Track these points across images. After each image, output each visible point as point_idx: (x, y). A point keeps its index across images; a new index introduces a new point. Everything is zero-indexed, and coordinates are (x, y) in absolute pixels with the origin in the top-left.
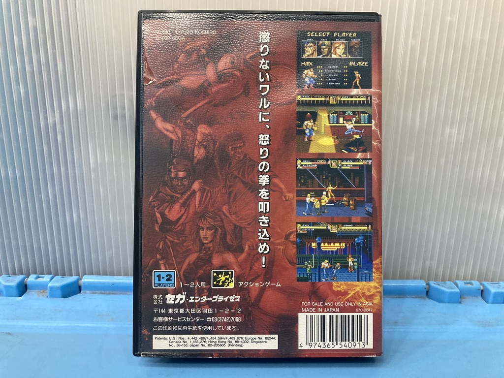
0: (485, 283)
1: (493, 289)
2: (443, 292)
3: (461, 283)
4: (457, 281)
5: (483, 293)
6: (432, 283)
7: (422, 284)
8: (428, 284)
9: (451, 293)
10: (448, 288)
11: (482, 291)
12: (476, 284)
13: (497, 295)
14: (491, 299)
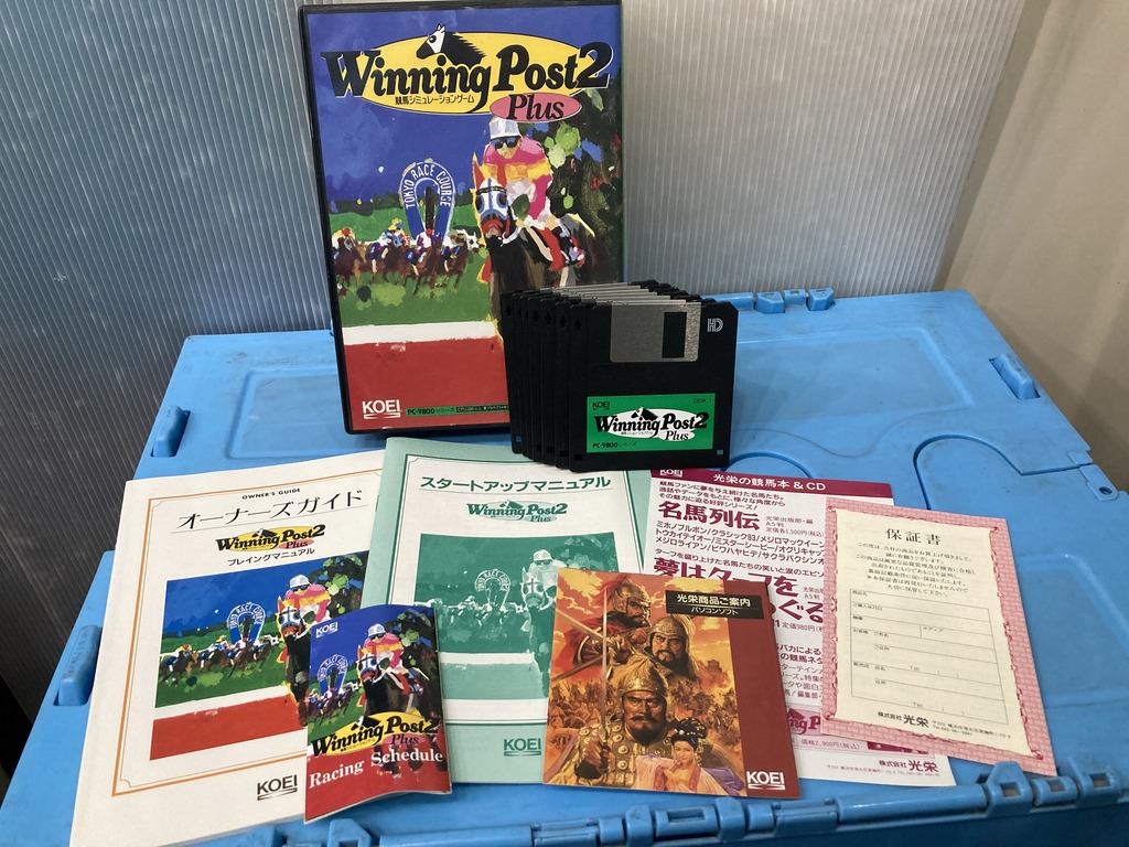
0: (811, 291)
1: (816, 299)
2: (768, 303)
3: (787, 294)
4: (785, 292)
5: (808, 301)
6: (760, 295)
7: (750, 297)
8: (755, 296)
9: (776, 305)
10: (775, 299)
11: (807, 299)
12: (802, 293)
13: (819, 302)
14: (813, 306)
